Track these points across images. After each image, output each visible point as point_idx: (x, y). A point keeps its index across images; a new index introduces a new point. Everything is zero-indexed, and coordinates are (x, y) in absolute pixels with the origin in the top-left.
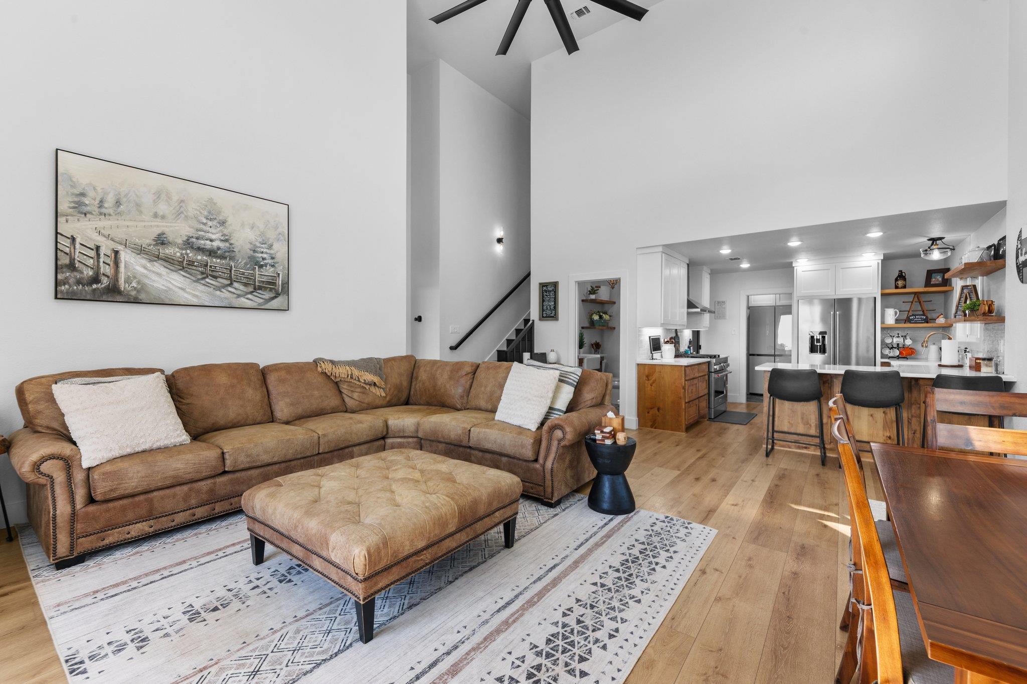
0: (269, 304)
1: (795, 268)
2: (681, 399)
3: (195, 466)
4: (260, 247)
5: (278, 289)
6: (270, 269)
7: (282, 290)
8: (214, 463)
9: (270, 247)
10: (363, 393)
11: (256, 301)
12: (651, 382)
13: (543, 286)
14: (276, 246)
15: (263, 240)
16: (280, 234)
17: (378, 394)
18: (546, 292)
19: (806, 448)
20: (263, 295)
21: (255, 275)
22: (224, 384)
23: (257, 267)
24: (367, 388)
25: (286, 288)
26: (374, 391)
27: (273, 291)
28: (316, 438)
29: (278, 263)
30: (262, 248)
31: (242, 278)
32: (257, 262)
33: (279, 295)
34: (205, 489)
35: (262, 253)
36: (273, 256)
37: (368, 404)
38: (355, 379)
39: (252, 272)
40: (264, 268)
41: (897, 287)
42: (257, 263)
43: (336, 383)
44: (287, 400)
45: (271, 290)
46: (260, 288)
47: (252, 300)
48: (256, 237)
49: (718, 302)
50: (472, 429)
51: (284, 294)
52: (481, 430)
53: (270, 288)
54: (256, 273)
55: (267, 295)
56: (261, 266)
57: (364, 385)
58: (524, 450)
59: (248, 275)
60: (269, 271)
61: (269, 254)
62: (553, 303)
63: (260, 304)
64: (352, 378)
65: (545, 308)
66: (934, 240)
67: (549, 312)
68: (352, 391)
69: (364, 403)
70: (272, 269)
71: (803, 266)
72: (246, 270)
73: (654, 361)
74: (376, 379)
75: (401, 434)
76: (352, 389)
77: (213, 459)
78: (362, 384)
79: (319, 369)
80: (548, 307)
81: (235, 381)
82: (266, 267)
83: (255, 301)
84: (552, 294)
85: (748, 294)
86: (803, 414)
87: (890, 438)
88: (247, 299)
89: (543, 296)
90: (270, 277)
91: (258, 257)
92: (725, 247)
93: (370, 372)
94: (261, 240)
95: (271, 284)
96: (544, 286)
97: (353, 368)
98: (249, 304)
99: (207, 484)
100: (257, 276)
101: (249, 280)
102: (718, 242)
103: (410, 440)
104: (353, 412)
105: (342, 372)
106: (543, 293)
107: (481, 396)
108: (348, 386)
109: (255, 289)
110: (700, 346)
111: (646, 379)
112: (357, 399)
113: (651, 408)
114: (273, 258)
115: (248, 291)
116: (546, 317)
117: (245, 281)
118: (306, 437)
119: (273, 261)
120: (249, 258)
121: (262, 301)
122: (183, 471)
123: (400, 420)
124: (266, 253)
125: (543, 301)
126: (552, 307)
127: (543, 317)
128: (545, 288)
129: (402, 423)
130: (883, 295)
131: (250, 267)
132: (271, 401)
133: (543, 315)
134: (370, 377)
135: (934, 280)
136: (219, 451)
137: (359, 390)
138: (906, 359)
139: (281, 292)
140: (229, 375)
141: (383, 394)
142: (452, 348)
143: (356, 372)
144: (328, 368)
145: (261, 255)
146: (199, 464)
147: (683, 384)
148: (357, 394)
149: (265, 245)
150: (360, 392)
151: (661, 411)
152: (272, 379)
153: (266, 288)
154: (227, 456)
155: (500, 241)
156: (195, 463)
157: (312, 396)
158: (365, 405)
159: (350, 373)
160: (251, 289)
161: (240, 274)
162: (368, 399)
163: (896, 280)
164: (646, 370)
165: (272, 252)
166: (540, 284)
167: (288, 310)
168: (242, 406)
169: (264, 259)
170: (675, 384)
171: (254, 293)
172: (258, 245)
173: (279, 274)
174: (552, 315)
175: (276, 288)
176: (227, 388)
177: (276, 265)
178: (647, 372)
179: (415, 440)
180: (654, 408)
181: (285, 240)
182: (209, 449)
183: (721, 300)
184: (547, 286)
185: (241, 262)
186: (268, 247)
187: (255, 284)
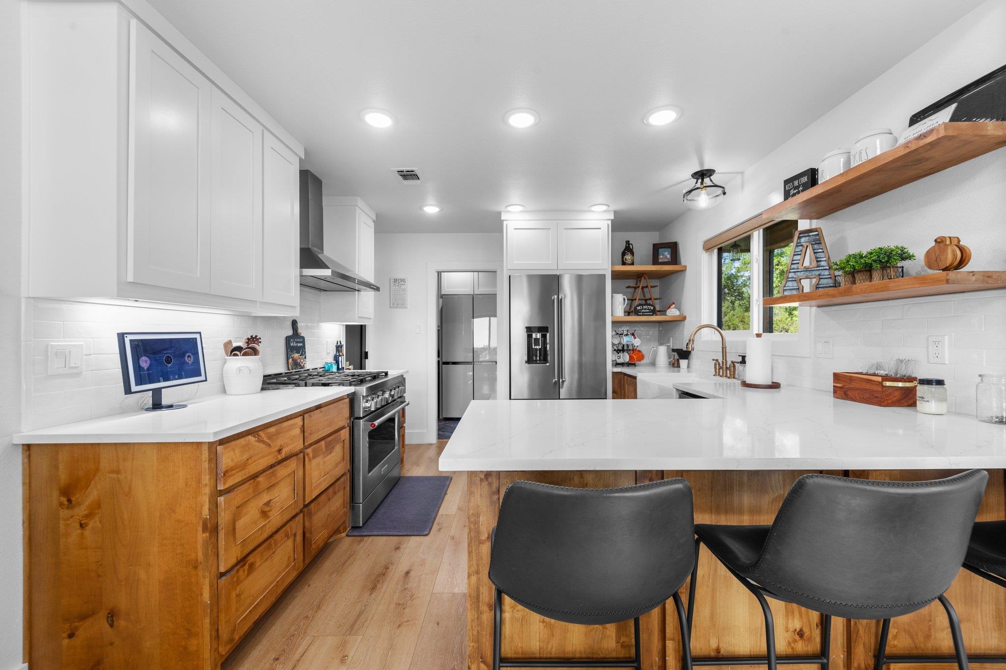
1: (505, 223)
2: (196, 568)
12: (81, 511)
41: (624, 264)
49: (395, 280)
85: (440, 269)
110: (366, 353)
111: (61, 504)
113: (83, 617)
130: (613, 272)
135: (661, 257)
138: (634, 366)
147: (206, 512)
151: (122, 623)
163: (624, 254)
164: (61, 467)
170: (174, 511)
178: (63, 476)
180: (93, 613)
183: (399, 276)
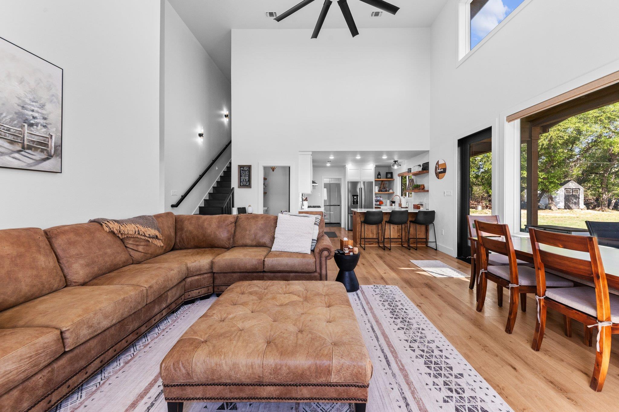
0: (40, 165)
1: (347, 168)
3: (31, 360)
4: (30, 105)
5: (51, 150)
6: (41, 129)
7: (54, 152)
8: (54, 348)
9: (42, 106)
10: (147, 245)
11: (25, 161)
13: (240, 167)
14: (48, 107)
15: (34, 98)
16: (53, 95)
17: (159, 245)
18: (243, 171)
19: (372, 244)
20: (33, 155)
21: (24, 133)
22: (8, 254)
23: (26, 125)
24: (151, 241)
25: (59, 151)
26: (156, 243)
27: (45, 152)
28: (145, 291)
29: (51, 124)
30: (33, 106)
31: (7, 135)
32: (27, 119)
33: (52, 156)
34: (41, 381)
35: (33, 111)
36: (46, 116)
37: (151, 254)
38: (142, 235)
39: (20, 130)
40: (35, 127)
41: (378, 178)
42: (26, 121)
43: (122, 240)
44: (82, 262)
45: (42, 151)
46: (30, 148)
47: (19, 160)
48: (26, 93)
50: (266, 259)
51: (57, 156)
52: (273, 259)
53: (42, 149)
54: (24, 131)
55: (38, 156)
56: (31, 125)
57: (149, 239)
58: (310, 267)
59: (15, 132)
60: (40, 131)
61: (41, 113)
62: (248, 178)
63: (29, 165)
64: (139, 234)
65: (242, 180)
66: (395, 161)
67: (245, 183)
68: (137, 245)
69: (148, 253)
70: (44, 130)
71: (350, 167)
72: (12, 126)
73: (302, 210)
74: (157, 233)
75: (198, 273)
76: (138, 243)
77: (52, 343)
78: (147, 238)
79: (107, 229)
80: (244, 180)
81: (22, 250)
82: (37, 126)
83: (23, 162)
84: (247, 173)
86: (371, 230)
87: (399, 236)
88: (14, 158)
89: (241, 173)
90: (41, 138)
91: (28, 115)
92: (332, 156)
93: (152, 228)
94: (31, 98)
95: (44, 145)
96: (242, 167)
97: (138, 225)
98: (16, 163)
99: (44, 376)
100: (26, 135)
101: (15, 137)
102: (328, 153)
103: (206, 276)
104: (139, 263)
105: (130, 229)
106: (240, 171)
107: (247, 237)
108: (134, 241)
109: (23, 147)
112: (142, 251)
114: (45, 119)
115: (15, 150)
116: (243, 186)
117: (11, 137)
118: (137, 292)
119: (45, 121)
120: (16, 113)
121: (31, 161)
122: (14, 372)
123: (197, 262)
124: (38, 112)
125: (241, 176)
126: (247, 180)
127: (241, 186)
128: (242, 169)
129: (199, 264)
130: (375, 181)
131: (17, 124)
132: (62, 266)
133: (240, 184)
134: (153, 232)
135: (388, 176)
136: (58, 332)
137: (143, 243)
139: (54, 154)
140: (12, 244)
141: (162, 245)
142: (173, 206)
143: (142, 229)
144: (115, 227)
145: (31, 113)
146: (36, 355)
148: (142, 247)
149: (36, 104)
150: (144, 245)
152: (59, 242)
153: (36, 149)
154: (67, 335)
155: (201, 135)
156: (31, 356)
157: (106, 254)
158: (149, 255)
159: (137, 230)
160: (19, 148)
161: (4, 129)
162: (151, 250)
163: (378, 175)
165: (44, 112)
166: (239, 166)
167: (61, 173)
168: (37, 276)
169: (34, 118)
171: (23, 153)
172: (28, 101)
173: (51, 136)
174: (247, 185)
175: (49, 149)
176: (13, 259)
177: (49, 126)
179: (209, 275)
181: (59, 103)
182: (43, 333)
184: (243, 167)
185: (5, 117)
186: (40, 107)
187: (23, 143)
